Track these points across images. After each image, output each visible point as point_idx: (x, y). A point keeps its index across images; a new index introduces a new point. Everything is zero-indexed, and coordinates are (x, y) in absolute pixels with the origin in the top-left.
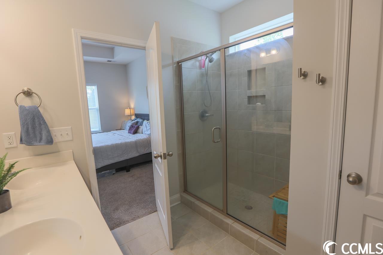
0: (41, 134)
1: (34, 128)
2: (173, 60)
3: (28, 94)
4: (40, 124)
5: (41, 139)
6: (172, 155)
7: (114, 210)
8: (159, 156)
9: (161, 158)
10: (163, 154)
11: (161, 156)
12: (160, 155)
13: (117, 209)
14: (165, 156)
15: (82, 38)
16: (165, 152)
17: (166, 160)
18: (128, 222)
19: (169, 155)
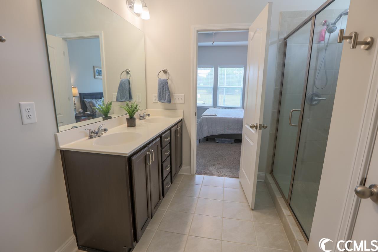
0: (165, 96)
1: (163, 92)
2: (279, 37)
3: (165, 72)
4: (166, 90)
5: (165, 99)
6: (266, 127)
7: (211, 165)
8: (255, 127)
9: (256, 128)
10: (260, 124)
11: (256, 127)
12: (256, 125)
13: (214, 165)
14: (260, 127)
15: (198, 31)
16: (262, 123)
17: (261, 131)
18: (214, 175)
19: (263, 127)
